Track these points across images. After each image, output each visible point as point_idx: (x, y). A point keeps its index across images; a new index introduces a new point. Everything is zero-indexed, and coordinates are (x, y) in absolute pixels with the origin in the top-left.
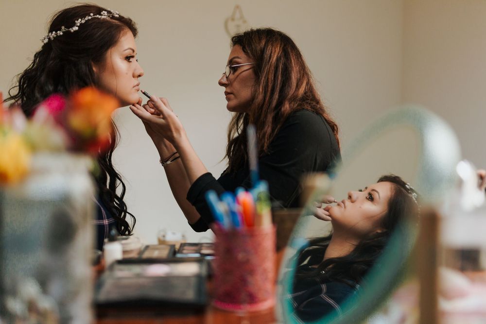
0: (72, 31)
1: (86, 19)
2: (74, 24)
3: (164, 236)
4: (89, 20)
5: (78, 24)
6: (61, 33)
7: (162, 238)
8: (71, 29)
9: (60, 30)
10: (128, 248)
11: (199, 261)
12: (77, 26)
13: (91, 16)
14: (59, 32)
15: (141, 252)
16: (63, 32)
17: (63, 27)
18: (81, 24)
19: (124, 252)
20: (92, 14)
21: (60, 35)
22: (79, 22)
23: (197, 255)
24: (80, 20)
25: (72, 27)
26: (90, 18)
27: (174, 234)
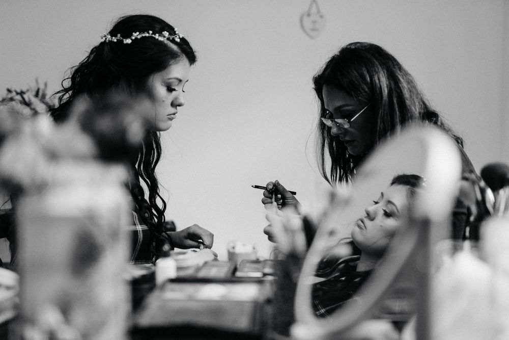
0: (125, 42)
1: (144, 35)
2: (129, 36)
3: (234, 248)
4: (145, 37)
5: (133, 38)
6: (115, 40)
7: (231, 250)
8: (124, 40)
9: (116, 36)
10: (184, 264)
11: (259, 281)
12: (131, 39)
13: (149, 34)
14: (114, 38)
15: (198, 269)
16: (117, 40)
17: (119, 35)
18: (136, 38)
19: (179, 269)
20: (151, 32)
21: (114, 42)
22: (136, 35)
23: (258, 275)
24: (138, 33)
25: (126, 38)
26: (147, 35)
27: (244, 245)
